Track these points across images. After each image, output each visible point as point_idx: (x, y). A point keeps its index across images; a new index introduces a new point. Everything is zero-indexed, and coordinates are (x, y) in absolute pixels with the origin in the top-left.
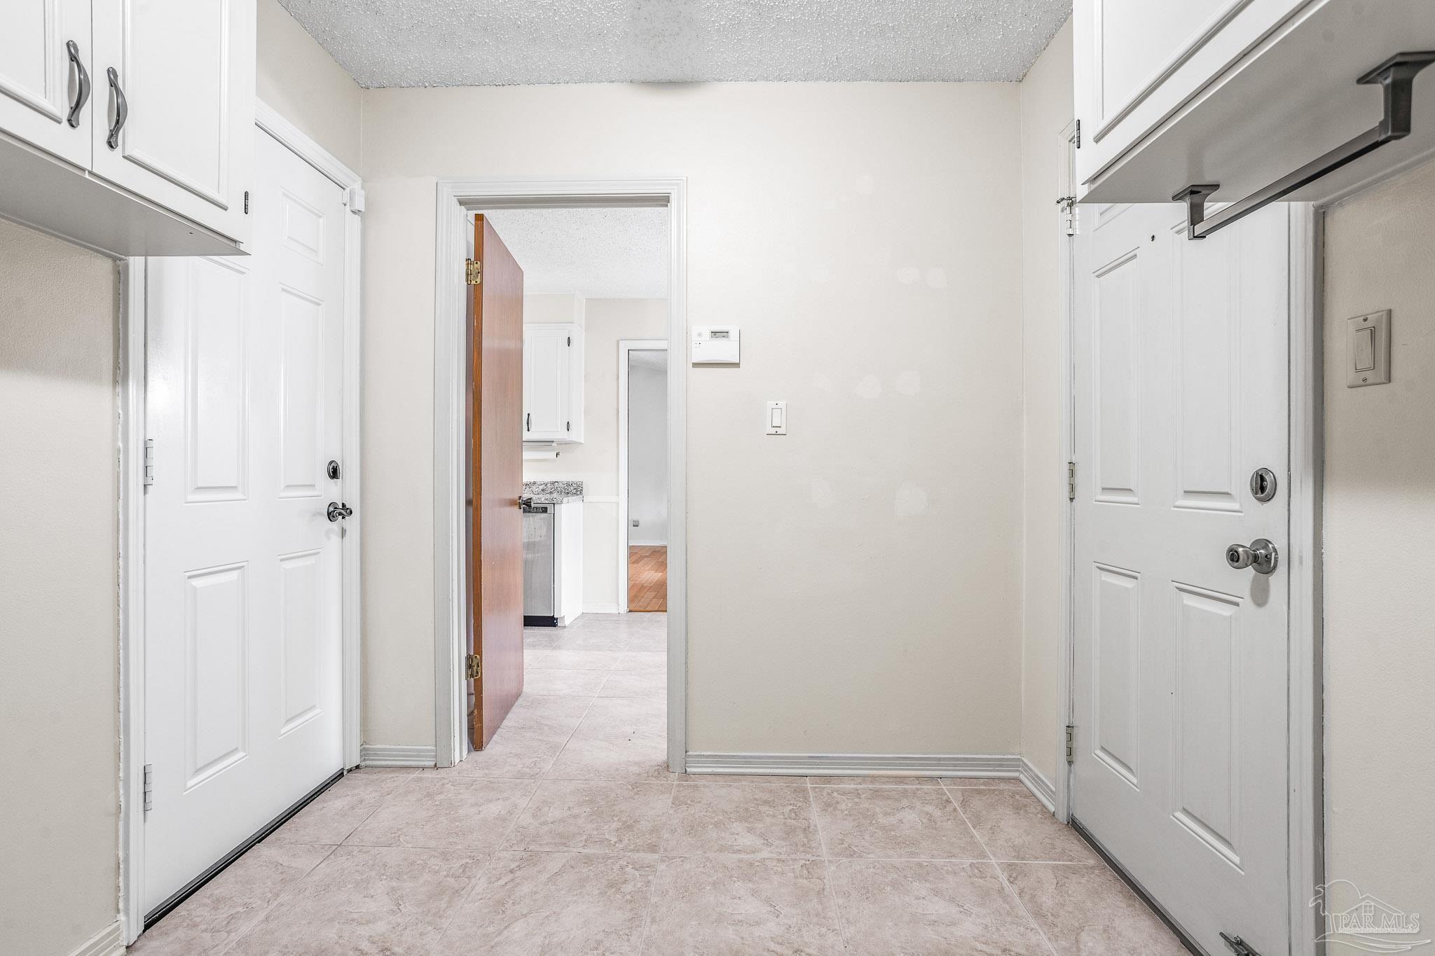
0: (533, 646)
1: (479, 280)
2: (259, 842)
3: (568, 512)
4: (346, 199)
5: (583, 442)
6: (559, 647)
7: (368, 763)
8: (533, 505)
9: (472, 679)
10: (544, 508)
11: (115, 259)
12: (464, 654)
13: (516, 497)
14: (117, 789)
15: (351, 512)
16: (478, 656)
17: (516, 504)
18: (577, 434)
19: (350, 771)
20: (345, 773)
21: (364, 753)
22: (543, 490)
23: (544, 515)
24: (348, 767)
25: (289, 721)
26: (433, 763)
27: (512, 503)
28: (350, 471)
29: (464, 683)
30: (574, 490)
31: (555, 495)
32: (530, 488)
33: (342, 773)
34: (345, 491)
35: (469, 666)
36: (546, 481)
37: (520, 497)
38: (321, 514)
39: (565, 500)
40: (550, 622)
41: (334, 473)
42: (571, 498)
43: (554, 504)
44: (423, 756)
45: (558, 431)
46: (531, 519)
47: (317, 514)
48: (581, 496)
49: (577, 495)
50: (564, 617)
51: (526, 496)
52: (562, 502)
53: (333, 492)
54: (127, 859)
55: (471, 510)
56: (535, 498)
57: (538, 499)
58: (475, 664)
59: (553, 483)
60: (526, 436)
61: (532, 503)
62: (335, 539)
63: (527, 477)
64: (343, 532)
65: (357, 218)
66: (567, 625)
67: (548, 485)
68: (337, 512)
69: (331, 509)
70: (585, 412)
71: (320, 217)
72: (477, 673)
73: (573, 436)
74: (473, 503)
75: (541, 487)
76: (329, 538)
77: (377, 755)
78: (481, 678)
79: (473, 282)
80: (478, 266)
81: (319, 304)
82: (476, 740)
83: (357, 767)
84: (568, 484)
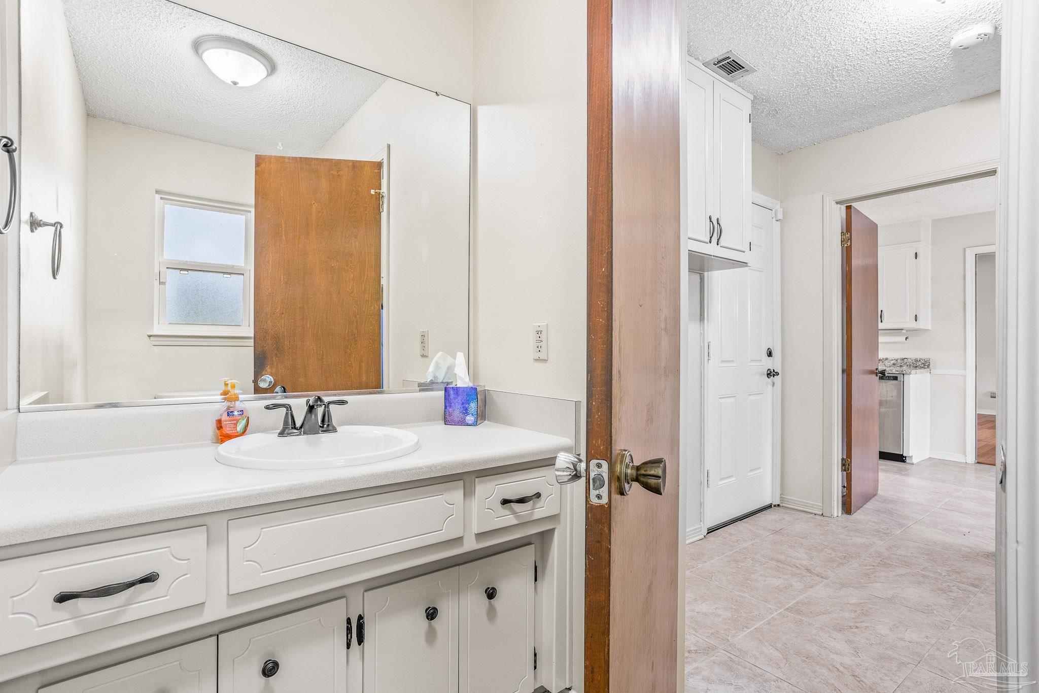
0: (886, 471)
1: (849, 244)
2: (740, 520)
3: (915, 381)
4: (773, 215)
5: (930, 329)
6: (907, 475)
7: (784, 505)
8: (887, 375)
9: (845, 472)
10: (895, 377)
11: (700, 274)
12: (840, 458)
13: (874, 368)
14: (701, 476)
15: (778, 374)
16: (849, 460)
17: (874, 373)
18: (925, 323)
19: (775, 506)
20: (773, 506)
21: (782, 499)
22: (894, 364)
23: (895, 382)
24: (774, 504)
25: (751, 471)
26: (821, 513)
27: (871, 372)
28: (777, 353)
29: (840, 473)
30: (925, 365)
31: (904, 368)
32: (883, 362)
33: (771, 506)
34: (775, 363)
35: (843, 465)
36: (896, 357)
37: (877, 369)
38: (764, 375)
39: (913, 371)
40: (900, 458)
41: (770, 354)
42: (918, 371)
43: (903, 374)
44: (815, 508)
45: (907, 322)
46: (884, 384)
47: (762, 374)
48: (928, 369)
49: (925, 368)
50: (912, 456)
51: (881, 368)
52: (910, 373)
53: (769, 364)
54: (704, 502)
55: (845, 376)
56: (887, 369)
57: (891, 370)
58: (847, 463)
59: (903, 359)
60: (881, 326)
61: (886, 373)
62: (770, 387)
63: (881, 355)
64: (773, 384)
65: (778, 223)
66: (914, 463)
67: (899, 361)
68: (771, 374)
69: (769, 372)
70: (932, 306)
71: (762, 229)
72: (848, 469)
73: (920, 325)
74: (847, 372)
75: (892, 362)
76: (767, 386)
77: (790, 502)
78: (851, 472)
79: (846, 245)
80: (849, 235)
81: (762, 272)
82: (847, 507)
83: (778, 505)
84: (916, 360)
